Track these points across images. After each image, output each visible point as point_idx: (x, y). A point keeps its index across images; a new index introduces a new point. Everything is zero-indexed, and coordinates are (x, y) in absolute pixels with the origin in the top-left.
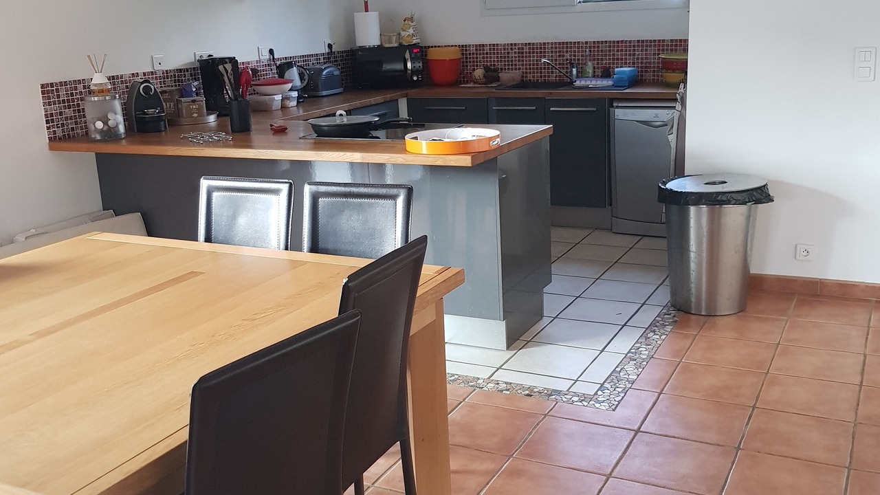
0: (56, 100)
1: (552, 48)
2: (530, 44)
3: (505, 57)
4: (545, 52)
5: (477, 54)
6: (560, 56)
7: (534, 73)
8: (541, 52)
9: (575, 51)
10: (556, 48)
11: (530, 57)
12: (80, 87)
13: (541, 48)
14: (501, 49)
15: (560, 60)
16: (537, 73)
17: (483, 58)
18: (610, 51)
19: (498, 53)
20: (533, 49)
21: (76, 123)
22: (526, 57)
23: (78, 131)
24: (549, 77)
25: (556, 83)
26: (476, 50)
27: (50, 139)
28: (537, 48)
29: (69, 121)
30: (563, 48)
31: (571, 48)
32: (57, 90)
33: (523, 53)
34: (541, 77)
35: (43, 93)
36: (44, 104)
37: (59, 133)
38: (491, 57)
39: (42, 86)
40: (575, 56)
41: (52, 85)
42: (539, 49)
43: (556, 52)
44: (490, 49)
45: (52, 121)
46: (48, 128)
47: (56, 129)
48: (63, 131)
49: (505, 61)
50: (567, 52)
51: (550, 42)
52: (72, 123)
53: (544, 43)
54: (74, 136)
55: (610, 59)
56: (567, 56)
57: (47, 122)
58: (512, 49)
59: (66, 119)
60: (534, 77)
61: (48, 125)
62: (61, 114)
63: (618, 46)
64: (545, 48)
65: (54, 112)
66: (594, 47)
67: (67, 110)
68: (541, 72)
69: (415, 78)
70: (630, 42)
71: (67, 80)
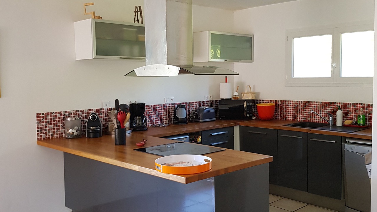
0: (44, 121)
1: (321, 105)
2: (309, 102)
3: (296, 108)
4: (317, 107)
5: (282, 105)
6: (325, 109)
7: (311, 117)
8: (315, 107)
9: (333, 107)
10: (323, 105)
11: (309, 108)
12: (59, 115)
13: (315, 105)
14: (294, 104)
15: (325, 111)
16: (313, 117)
17: (285, 107)
18: (353, 109)
19: (292, 106)
20: (311, 104)
21: (54, 132)
22: (307, 108)
23: (55, 136)
24: (319, 120)
25: (322, 123)
26: (282, 103)
27: (38, 139)
28: (313, 104)
29: (50, 131)
30: (327, 105)
31: (331, 105)
32: (46, 116)
33: (305, 106)
34: (315, 119)
35: (37, 117)
36: (37, 122)
37: (44, 136)
38: (289, 107)
39: (37, 114)
40: (333, 110)
41: (43, 114)
42: (314, 105)
43: (323, 107)
44: (289, 103)
45: (41, 130)
46: (38, 134)
47: (42, 134)
48: (46, 135)
49: (296, 110)
50: (329, 108)
51: (320, 101)
52: (51, 132)
53: (317, 102)
54: (52, 138)
55: (352, 113)
56: (329, 110)
57: (38, 131)
58: (300, 104)
59: (49, 130)
60: (311, 119)
61: (38, 132)
62: (46, 127)
63: (357, 106)
64: (317, 105)
65: (42, 126)
66: (344, 106)
67: (50, 126)
68: (315, 117)
69: (248, 115)
70: (364, 104)
71: (52, 112)
